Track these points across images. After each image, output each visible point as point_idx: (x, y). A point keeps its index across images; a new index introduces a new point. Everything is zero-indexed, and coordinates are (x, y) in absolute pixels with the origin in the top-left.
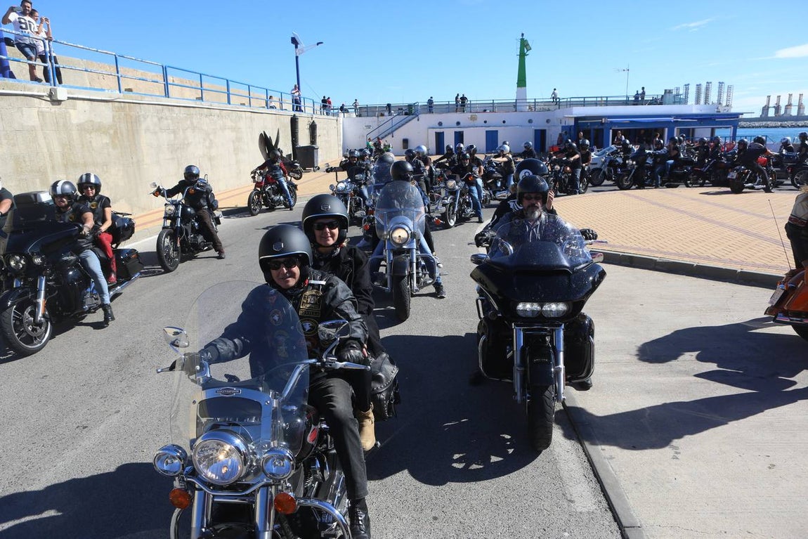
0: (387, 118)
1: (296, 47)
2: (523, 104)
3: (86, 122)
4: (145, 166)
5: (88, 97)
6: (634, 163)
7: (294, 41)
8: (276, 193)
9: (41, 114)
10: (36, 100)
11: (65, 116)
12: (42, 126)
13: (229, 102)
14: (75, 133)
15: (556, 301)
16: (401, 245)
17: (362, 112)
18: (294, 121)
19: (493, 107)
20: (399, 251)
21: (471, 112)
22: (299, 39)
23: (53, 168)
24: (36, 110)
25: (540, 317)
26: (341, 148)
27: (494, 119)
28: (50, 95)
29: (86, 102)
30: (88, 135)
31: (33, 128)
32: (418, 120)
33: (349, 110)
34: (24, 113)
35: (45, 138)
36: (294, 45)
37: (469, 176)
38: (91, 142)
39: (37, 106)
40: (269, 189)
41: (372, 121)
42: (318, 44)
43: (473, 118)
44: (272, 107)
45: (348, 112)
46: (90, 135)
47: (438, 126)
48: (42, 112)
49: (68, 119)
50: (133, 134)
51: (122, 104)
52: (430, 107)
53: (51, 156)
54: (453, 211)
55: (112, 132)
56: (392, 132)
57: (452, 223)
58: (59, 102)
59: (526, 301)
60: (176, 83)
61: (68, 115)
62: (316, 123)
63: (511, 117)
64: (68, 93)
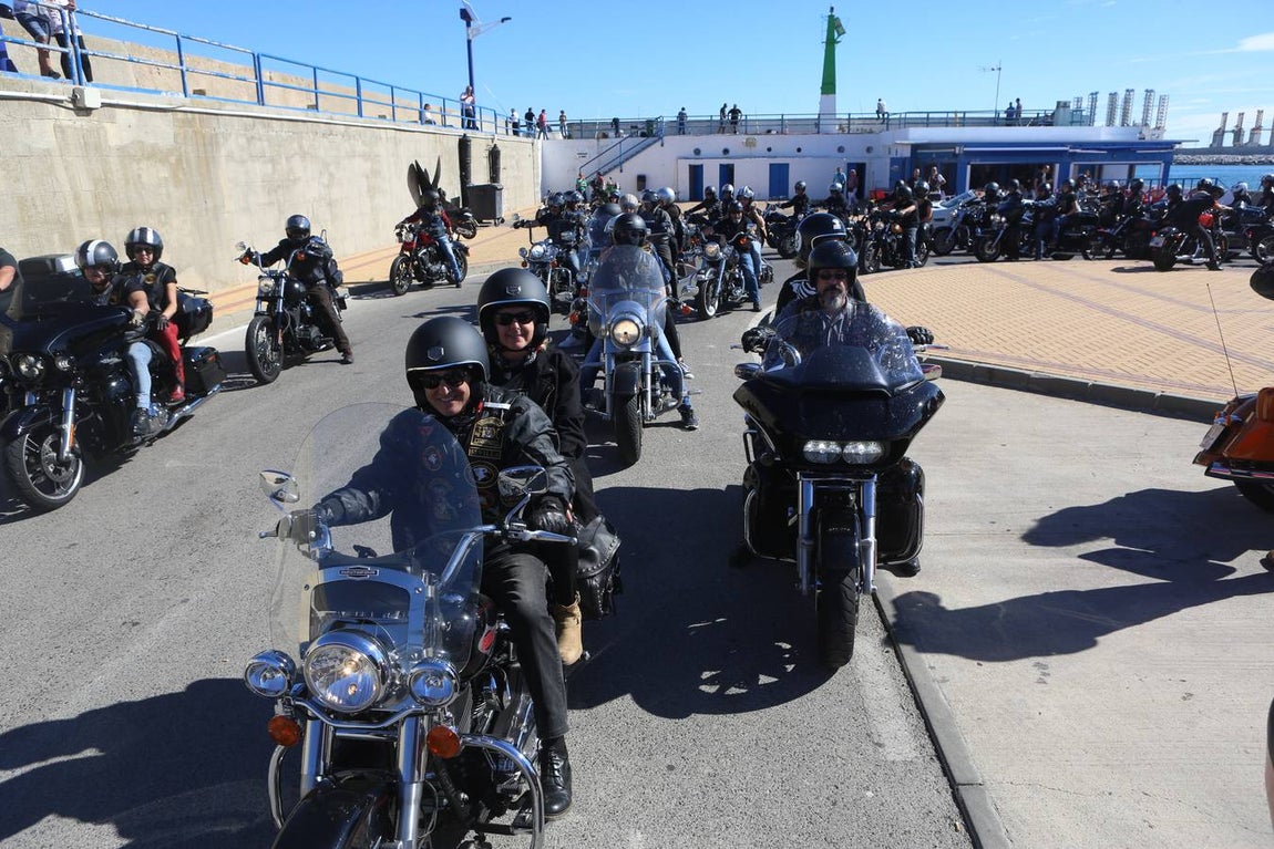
0: (612, 140)
1: (468, 25)
2: (828, 122)
3: (133, 143)
4: (226, 215)
5: (135, 104)
6: (1003, 219)
7: (465, 15)
8: (434, 260)
9: (59, 129)
10: (51, 108)
11: (98, 134)
12: (61, 150)
13: (360, 114)
14: (114, 162)
15: (866, 439)
16: (628, 346)
17: (575, 130)
18: (464, 145)
19: (782, 126)
20: (625, 355)
21: (746, 133)
22: (473, 12)
23: (80, 217)
24: (52, 123)
25: (840, 464)
26: (538, 189)
27: (783, 145)
28: (74, 100)
29: (131, 111)
30: (135, 166)
31: (47, 153)
32: (662, 145)
33: (553, 128)
34: (32, 127)
35: (66, 168)
36: (465, 22)
37: (741, 237)
38: (139, 176)
39: (52, 116)
40: (425, 254)
41: (589, 146)
42: (503, 20)
43: (749, 144)
44: (429, 122)
45: (550, 130)
46: (138, 164)
47: (693, 155)
48: (60, 127)
49: (102, 138)
50: (208, 164)
51: (190, 115)
52: (681, 125)
53: (76, 197)
54: (714, 292)
55: (173, 160)
56: (621, 163)
57: (711, 311)
58: (87, 111)
59: (818, 438)
60: (274, 82)
61: (102, 132)
62: (500, 147)
63: (809, 142)
64: (102, 97)
